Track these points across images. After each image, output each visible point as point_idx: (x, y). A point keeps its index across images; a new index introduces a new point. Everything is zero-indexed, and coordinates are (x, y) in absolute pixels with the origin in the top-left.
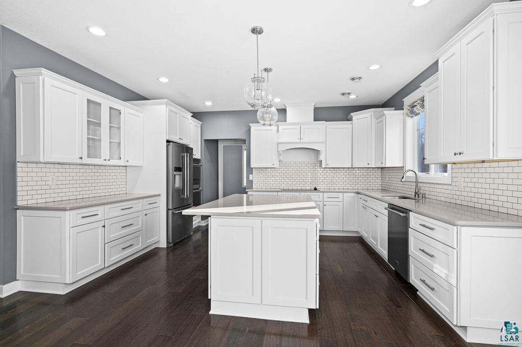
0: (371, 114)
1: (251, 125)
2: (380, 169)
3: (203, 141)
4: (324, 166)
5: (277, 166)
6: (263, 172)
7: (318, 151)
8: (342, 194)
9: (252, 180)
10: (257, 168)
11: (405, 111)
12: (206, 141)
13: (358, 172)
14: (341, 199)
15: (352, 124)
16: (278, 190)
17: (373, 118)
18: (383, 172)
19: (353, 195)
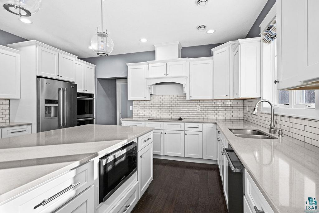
0: (229, 47)
1: (127, 64)
2: (242, 101)
3: (97, 80)
4: (188, 98)
5: (148, 98)
6: (140, 104)
7: (182, 85)
8: (201, 124)
9: (132, 111)
10: (136, 101)
11: (263, 37)
12: (100, 80)
13: (221, 103)
14: (200, 129)
15: (213, 59)
16: (145, 119)
17: (230, 50)
18: (246, 103)
19: (212, 125)
